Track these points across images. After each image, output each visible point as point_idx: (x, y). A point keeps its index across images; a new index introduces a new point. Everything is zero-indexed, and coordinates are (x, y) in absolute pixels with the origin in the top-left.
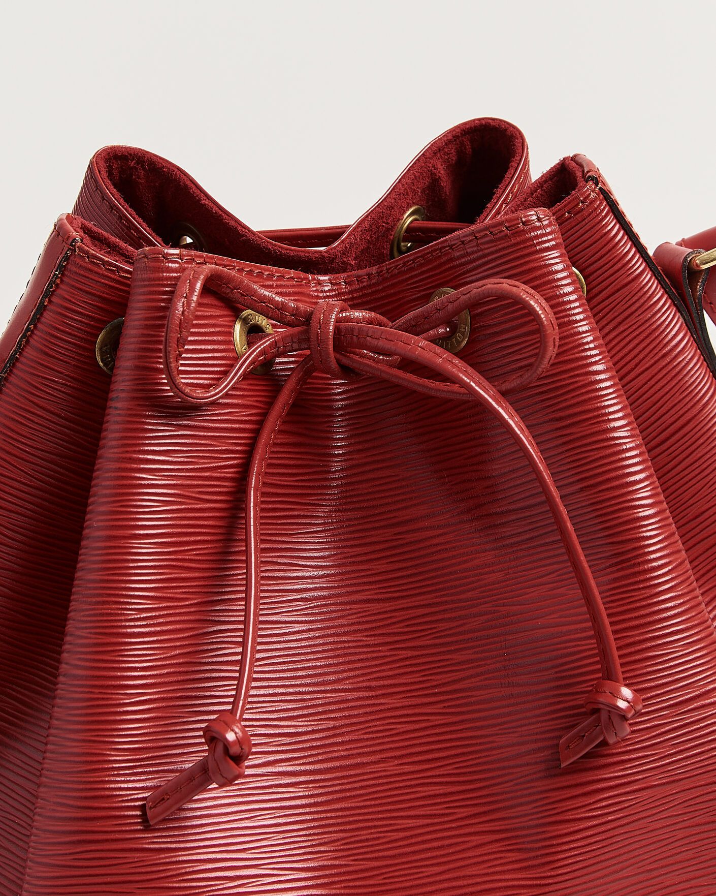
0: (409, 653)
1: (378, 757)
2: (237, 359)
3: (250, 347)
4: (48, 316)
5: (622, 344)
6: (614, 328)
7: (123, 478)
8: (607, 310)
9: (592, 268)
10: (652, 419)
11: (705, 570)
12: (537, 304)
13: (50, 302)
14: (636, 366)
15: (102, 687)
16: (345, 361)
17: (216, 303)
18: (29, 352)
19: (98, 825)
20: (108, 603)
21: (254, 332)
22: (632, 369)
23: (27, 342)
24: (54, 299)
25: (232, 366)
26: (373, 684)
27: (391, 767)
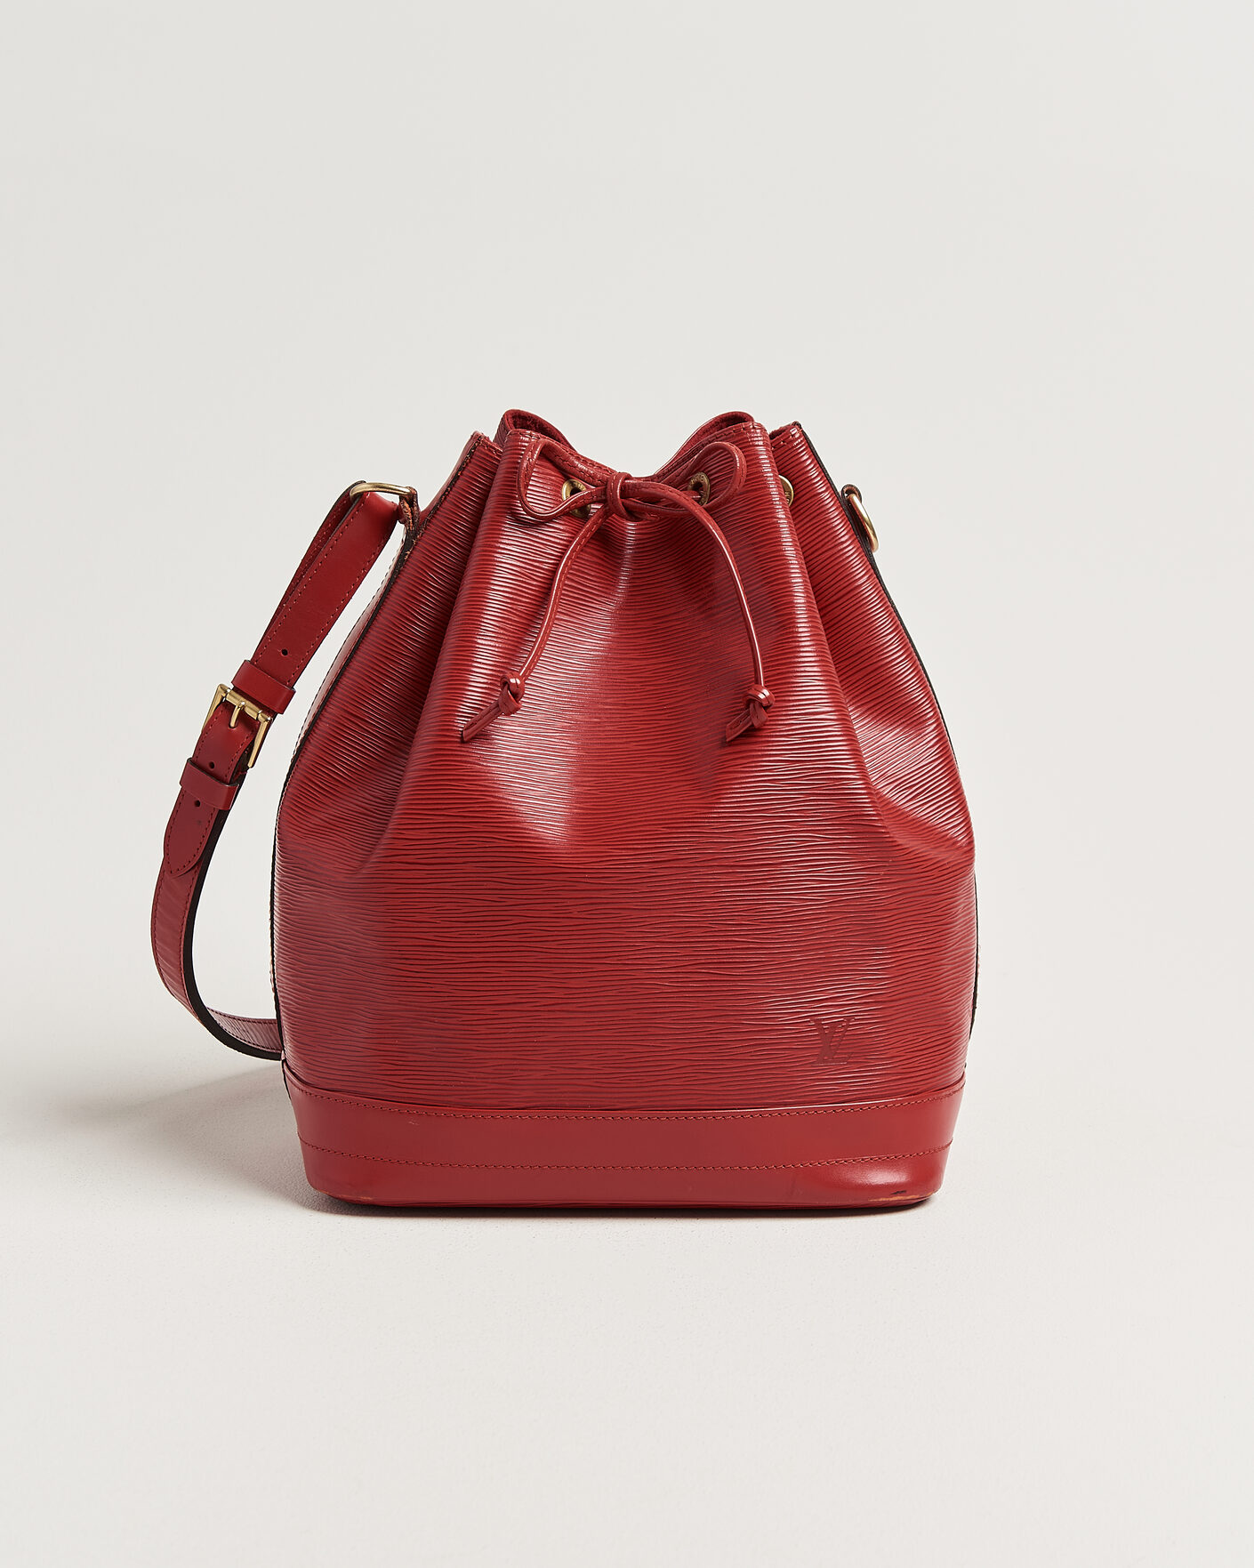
0: (652, 688)
1: (625, 740)
2: (561, 502)
3: (571, 495)
4: (459, 483)
5: (815, 531)
6: (810, 520)
7: (485, 555)
8: (805, 508)
9: (798, 480)
10: (832, 583)
11: (862, 690)
12: (739, 457)
13: (461, 474)
14: (823, 546)
15: (459, 669)
16: (627, 502)
17: (553, 467)
18: (446, 504)
19: (448, 746)
20: (468, 623)
21: (575, 491)
22: (819, 549)
23: (445, 498)
24: (465, 472)
25: (557, 505)
26: (627, 702)
27: (632, 746)
